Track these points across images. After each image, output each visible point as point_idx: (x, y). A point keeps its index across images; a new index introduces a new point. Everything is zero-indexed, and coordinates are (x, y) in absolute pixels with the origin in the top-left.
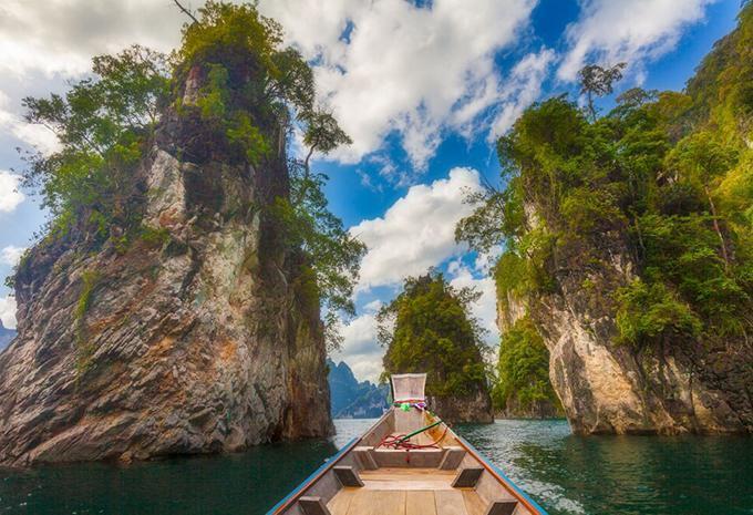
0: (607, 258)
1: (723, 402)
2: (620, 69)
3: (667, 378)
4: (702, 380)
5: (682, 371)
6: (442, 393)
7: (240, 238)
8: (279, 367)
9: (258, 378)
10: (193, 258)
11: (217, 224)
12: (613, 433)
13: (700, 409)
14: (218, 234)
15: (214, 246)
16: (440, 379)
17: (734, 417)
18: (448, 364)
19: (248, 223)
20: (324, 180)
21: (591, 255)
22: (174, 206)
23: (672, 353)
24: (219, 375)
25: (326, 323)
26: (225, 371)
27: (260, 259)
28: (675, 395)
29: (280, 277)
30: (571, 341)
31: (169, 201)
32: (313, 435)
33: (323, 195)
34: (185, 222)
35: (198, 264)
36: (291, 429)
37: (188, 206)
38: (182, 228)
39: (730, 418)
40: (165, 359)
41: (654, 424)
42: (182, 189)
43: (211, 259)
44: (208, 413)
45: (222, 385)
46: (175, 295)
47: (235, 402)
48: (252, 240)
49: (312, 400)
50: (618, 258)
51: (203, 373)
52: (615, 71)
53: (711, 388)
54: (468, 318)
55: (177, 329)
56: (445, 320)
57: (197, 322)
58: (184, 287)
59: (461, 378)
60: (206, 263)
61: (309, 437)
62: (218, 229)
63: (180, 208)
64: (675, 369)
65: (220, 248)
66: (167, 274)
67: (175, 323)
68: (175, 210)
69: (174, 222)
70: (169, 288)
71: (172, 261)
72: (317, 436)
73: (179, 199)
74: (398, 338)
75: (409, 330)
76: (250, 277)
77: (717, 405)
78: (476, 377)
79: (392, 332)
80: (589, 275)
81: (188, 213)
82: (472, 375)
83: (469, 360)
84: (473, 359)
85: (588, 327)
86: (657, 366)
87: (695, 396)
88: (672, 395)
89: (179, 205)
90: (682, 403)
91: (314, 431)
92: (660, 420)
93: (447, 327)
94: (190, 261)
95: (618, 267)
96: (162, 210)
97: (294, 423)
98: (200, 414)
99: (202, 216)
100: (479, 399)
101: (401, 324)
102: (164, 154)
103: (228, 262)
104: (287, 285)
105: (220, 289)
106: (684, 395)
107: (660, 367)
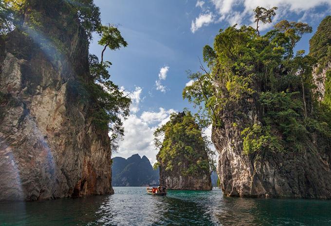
0: (246, 112)
1: (286, 184)
2: (274, 10)
3: (264, 171)
4: (280, 172)
5: (271, 169)
6: (186, 175)
7: (53, 98)
8: (77, 160)
9: (64, 166)
10: (25, 108)
11: (38, 91)
12: (238, 196)
13: (277, 186)
14: (39, 97)
15: (37, 102)
16: (184, 167)
17: (290, 190)
18: (190, 160)
19: (59, 89)
20: (109, 65)
21: (239, 110)
22: (15, 82)
23: (268, 160)
24: (38, 164)
25: (111, 138)
26: (41, 163)
27: (66, 107)
28: (267, 179)
29: (80, 116)
30: (226, 152)
31: (13, 79)
32: (99, 194)
33: (108, 72)
34: (21, 90)
35: (27, 111)
36: (86, 190)
37: (23, 82)
38: (19, 93)
39: (288, 191)
40: (8, 157)
41: (256, 192)
42: (19, 73)
43: (35, 109)
44: (30, 182)
45: (39, 170)
46: (14, 126)
47: (47, 177)
48: (61, 97)
49: (99, 177)
50: (251, 112)
51: (28, 164)
52: (272, 11)
53: (282, 177)
54: (203, 136)
55: (14, 143)
56: (190, 137)
57: (26, 139)
58: (19, 122)
59: (196, 167)
60: (31, 111)
61: (97, 195)
62: (39, 94)
63: (18, 83)
64: (268, 167)
65: (40, 103)
66: (10, 116)
67: (13, 140)
68: (16, 84)
69: (15, 90)
70: (11, 123)
71: (13, 110)
72: (101, 194)
73: (18, 78)
74: (165, 145)
75: (170, 141)
76: (60, 116)
77: (284, 185)
78: (203, 167)
79: (162, 142)
80: (237, 120)
81: (23, 85)
82: (201, 166)
83: (201, 158)
84: (203, 158)
85: (234, 145)
86: (260, 165)
87: (275, 180)
88: (266, 180)
89: (18, 82)
90: (269, 183)
91: (100, 192)
92: (259, 191)
93: (191, 140)
94: (22, 109)
95: (251, 117)
96: (8, 84)
97: (88, 188)
98: (26, 182)
99: (30, 87)
100: (204, 178)
101: (167, 138)
102: (10, 55)
103: (45, 110)
104: (85, 120)
105: (40, 123)
106: (271, 180)
107: (261, 166)
